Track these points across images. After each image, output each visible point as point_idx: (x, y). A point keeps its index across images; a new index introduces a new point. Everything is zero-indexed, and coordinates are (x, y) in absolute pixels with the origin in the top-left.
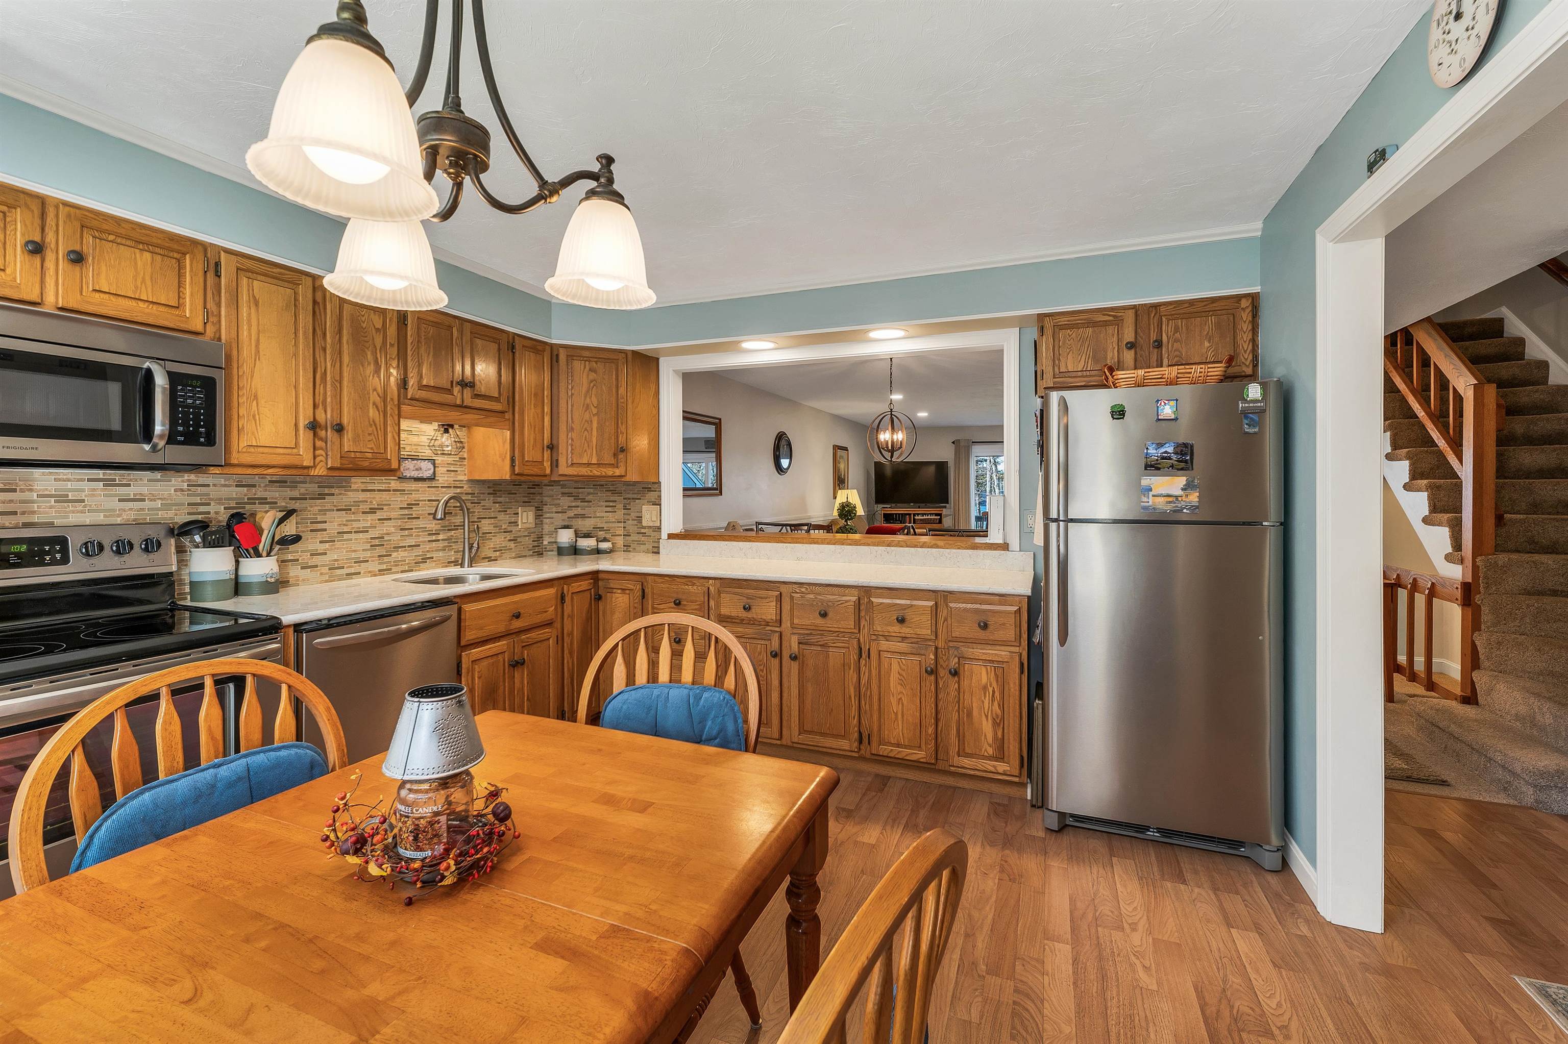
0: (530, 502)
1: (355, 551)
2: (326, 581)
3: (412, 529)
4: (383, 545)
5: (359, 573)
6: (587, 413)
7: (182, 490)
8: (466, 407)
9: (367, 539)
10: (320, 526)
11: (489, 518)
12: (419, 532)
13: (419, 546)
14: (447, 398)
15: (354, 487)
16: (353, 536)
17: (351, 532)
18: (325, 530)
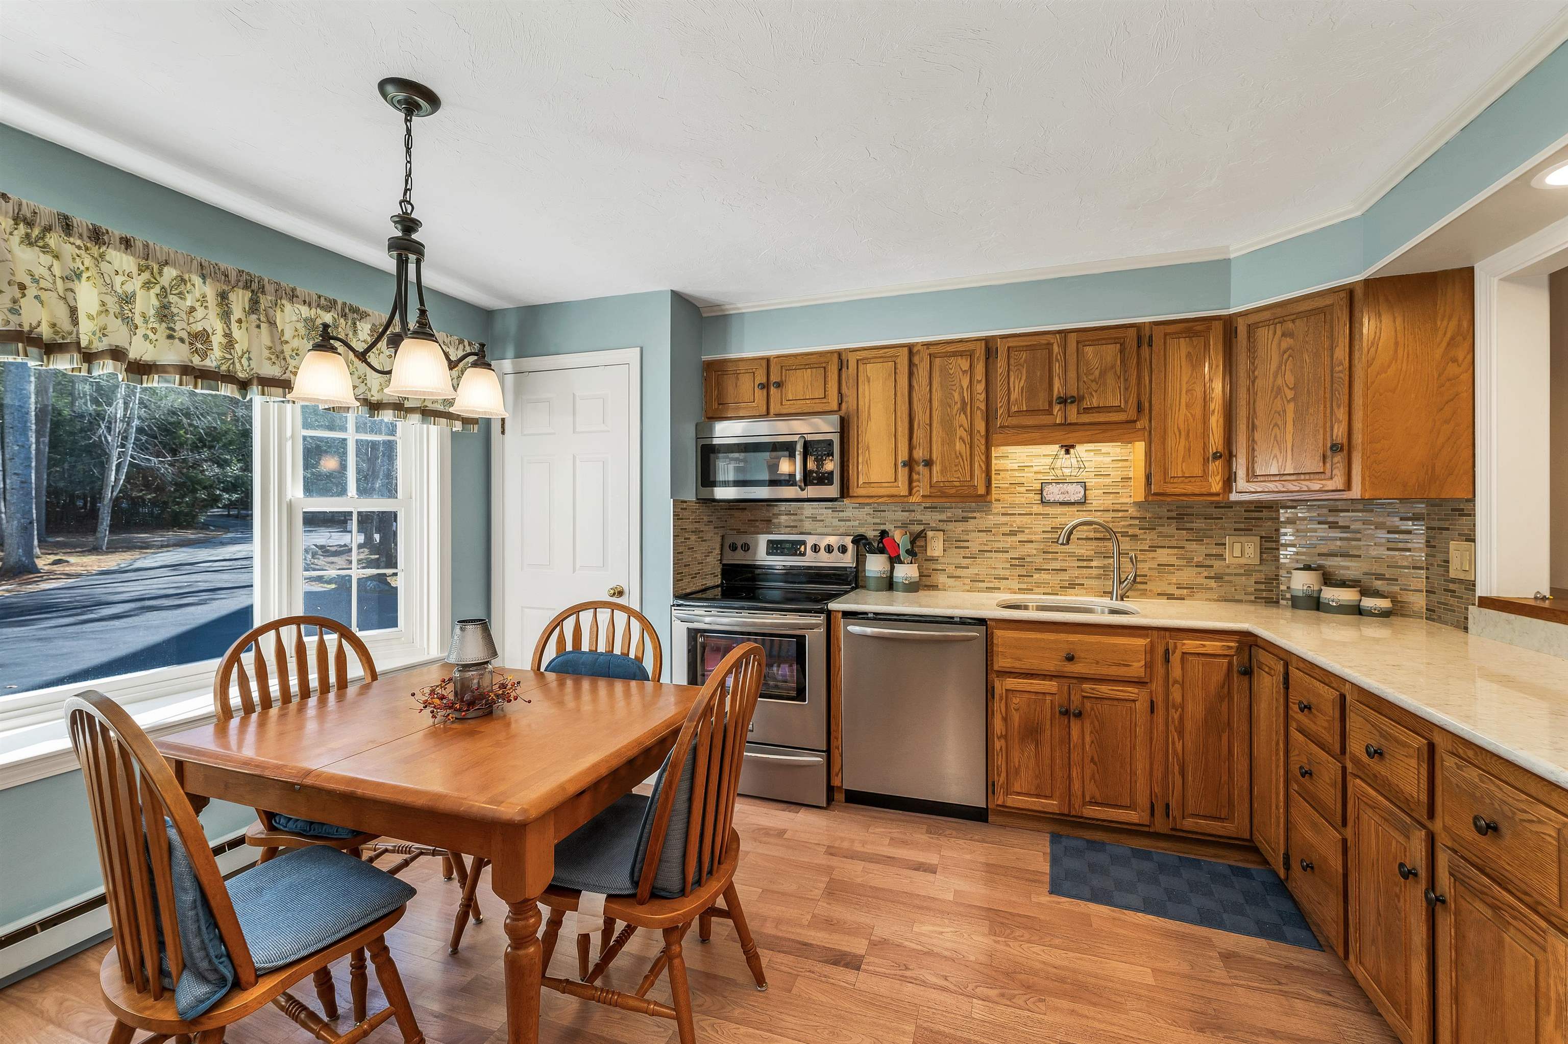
0: (1251, 530)
1: (995, 568)
2: (968, 591)
3: (1057, 553)
4: (1024, 566)
5: (999, 589)
6: (1278, 401)
7: (870, 514)
8: (1070, 424)
9: (1007, 558)
10: (962, 544)
11: (1168, 547)
12: (1066, 556)
13: (1066, 570)
14: (1045, 419)
15: (995, 511)
16: (993, 555)
17: (992, 551)
18: (968, 548)
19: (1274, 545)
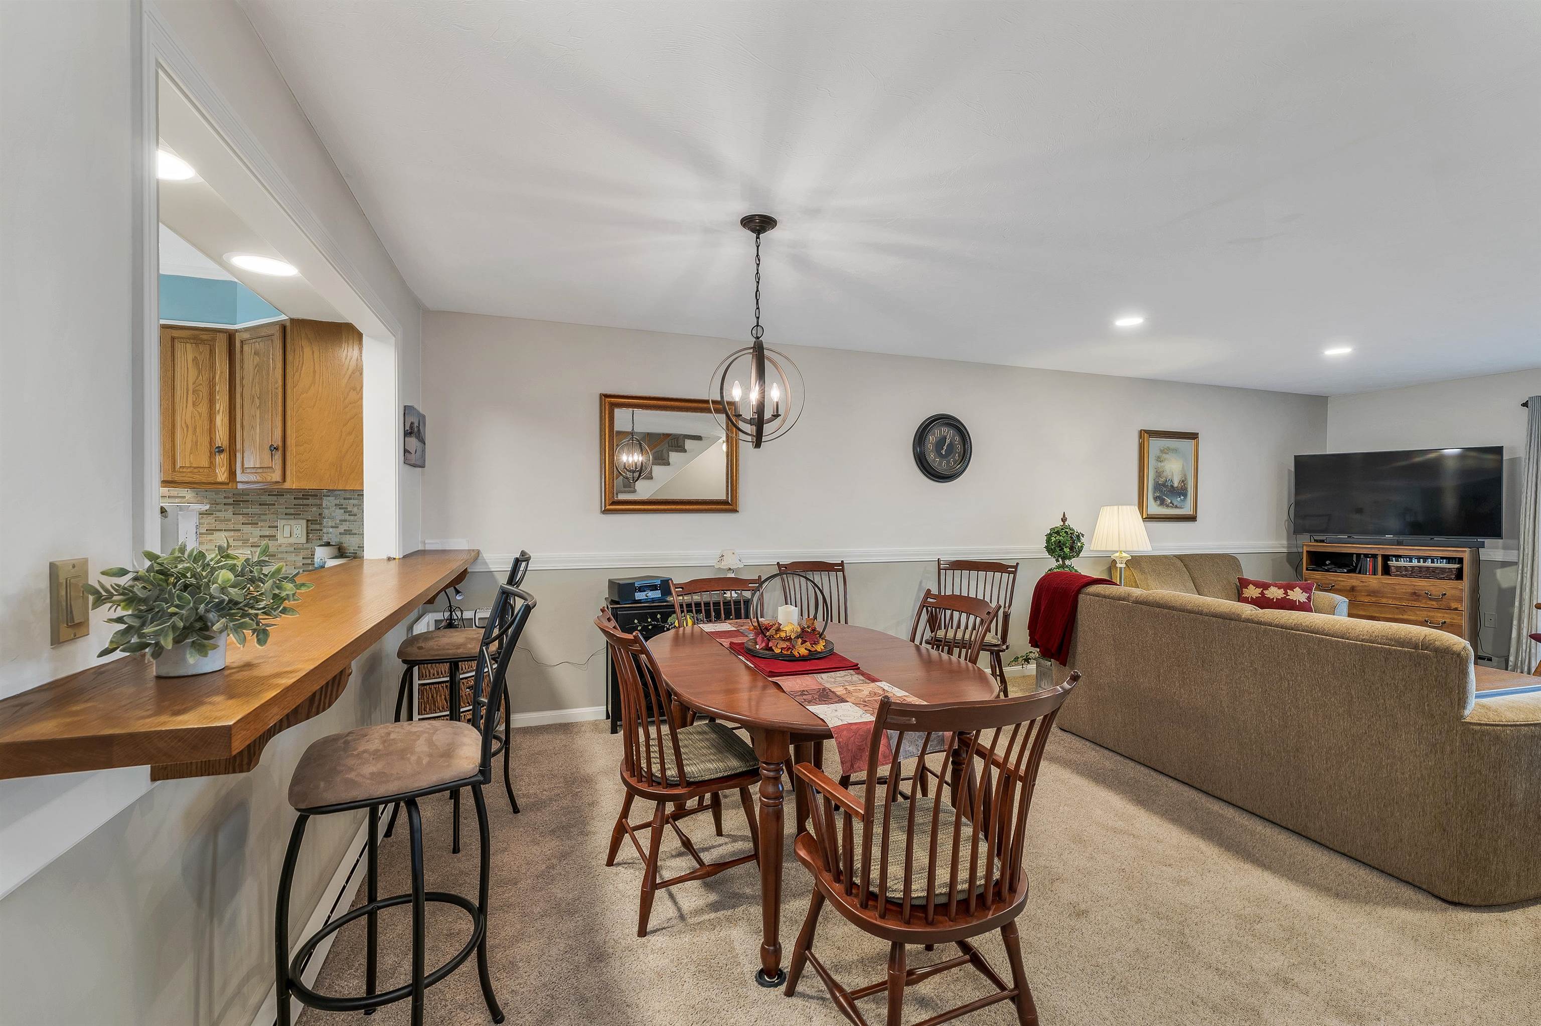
6: (253, 407)
19: (318, 527)
